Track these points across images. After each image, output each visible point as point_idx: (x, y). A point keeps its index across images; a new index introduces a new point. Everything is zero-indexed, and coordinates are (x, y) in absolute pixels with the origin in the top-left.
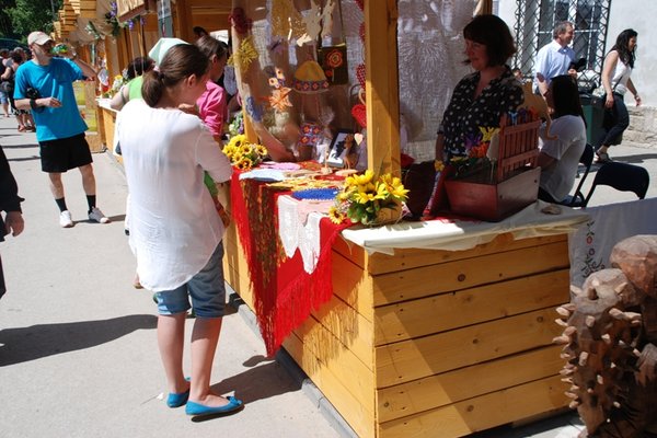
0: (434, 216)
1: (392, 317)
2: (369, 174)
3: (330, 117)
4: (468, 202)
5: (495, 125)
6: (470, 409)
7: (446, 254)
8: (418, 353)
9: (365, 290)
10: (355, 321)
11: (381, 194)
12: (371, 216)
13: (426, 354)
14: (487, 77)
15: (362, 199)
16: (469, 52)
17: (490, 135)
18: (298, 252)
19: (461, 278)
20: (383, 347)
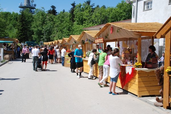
0: (145, 68)
1: (140, 78)
2: (138, 63)
3: (130, 58)
4: (149, 66)
5: (152, 58)
6: (149, 92)
7: (146, 72)
8: (143, 83)
9: (137, 76)
10: (135, 80)
11: (139, 64)
12: (138, 67)
13: (144, 84)
14: (152, 53)
15: (137, 65)
16: (150, 50)
17: (151, 59)
18: (128, 73)
19: (148, 75)
20: (139, 82)
